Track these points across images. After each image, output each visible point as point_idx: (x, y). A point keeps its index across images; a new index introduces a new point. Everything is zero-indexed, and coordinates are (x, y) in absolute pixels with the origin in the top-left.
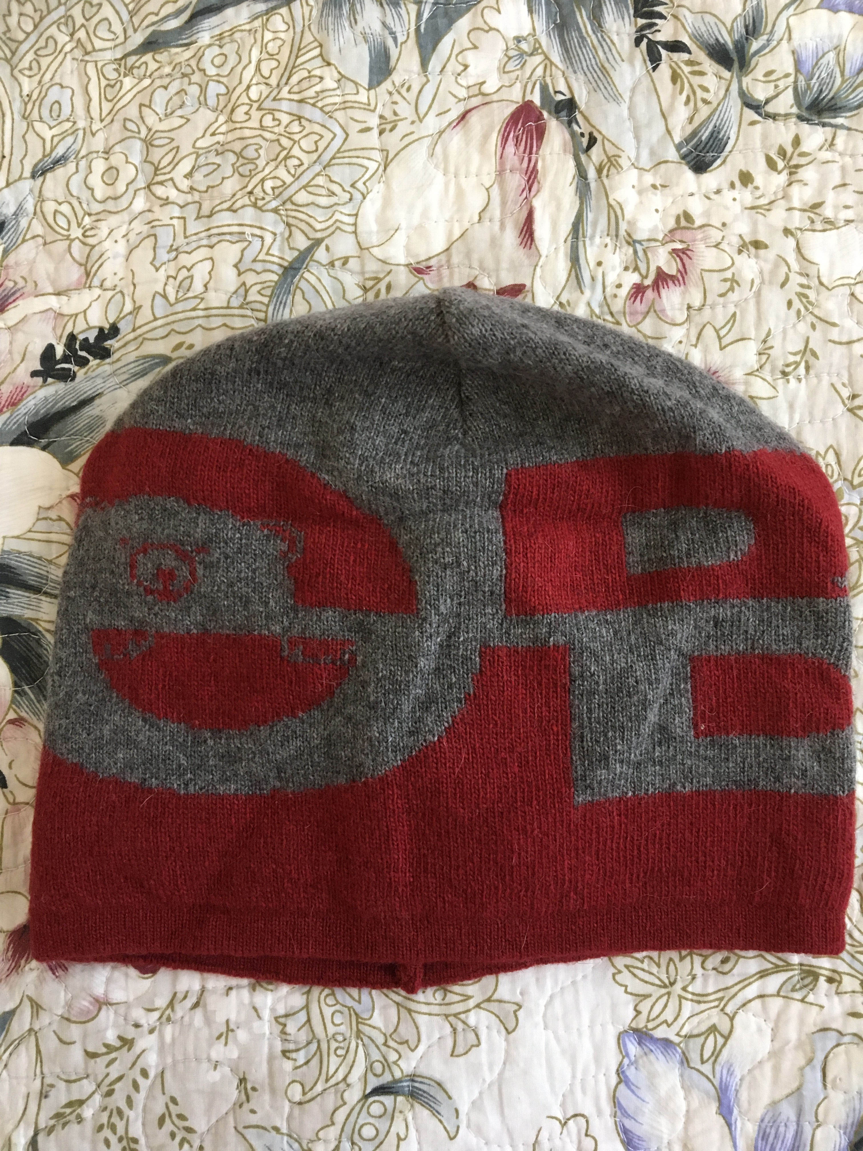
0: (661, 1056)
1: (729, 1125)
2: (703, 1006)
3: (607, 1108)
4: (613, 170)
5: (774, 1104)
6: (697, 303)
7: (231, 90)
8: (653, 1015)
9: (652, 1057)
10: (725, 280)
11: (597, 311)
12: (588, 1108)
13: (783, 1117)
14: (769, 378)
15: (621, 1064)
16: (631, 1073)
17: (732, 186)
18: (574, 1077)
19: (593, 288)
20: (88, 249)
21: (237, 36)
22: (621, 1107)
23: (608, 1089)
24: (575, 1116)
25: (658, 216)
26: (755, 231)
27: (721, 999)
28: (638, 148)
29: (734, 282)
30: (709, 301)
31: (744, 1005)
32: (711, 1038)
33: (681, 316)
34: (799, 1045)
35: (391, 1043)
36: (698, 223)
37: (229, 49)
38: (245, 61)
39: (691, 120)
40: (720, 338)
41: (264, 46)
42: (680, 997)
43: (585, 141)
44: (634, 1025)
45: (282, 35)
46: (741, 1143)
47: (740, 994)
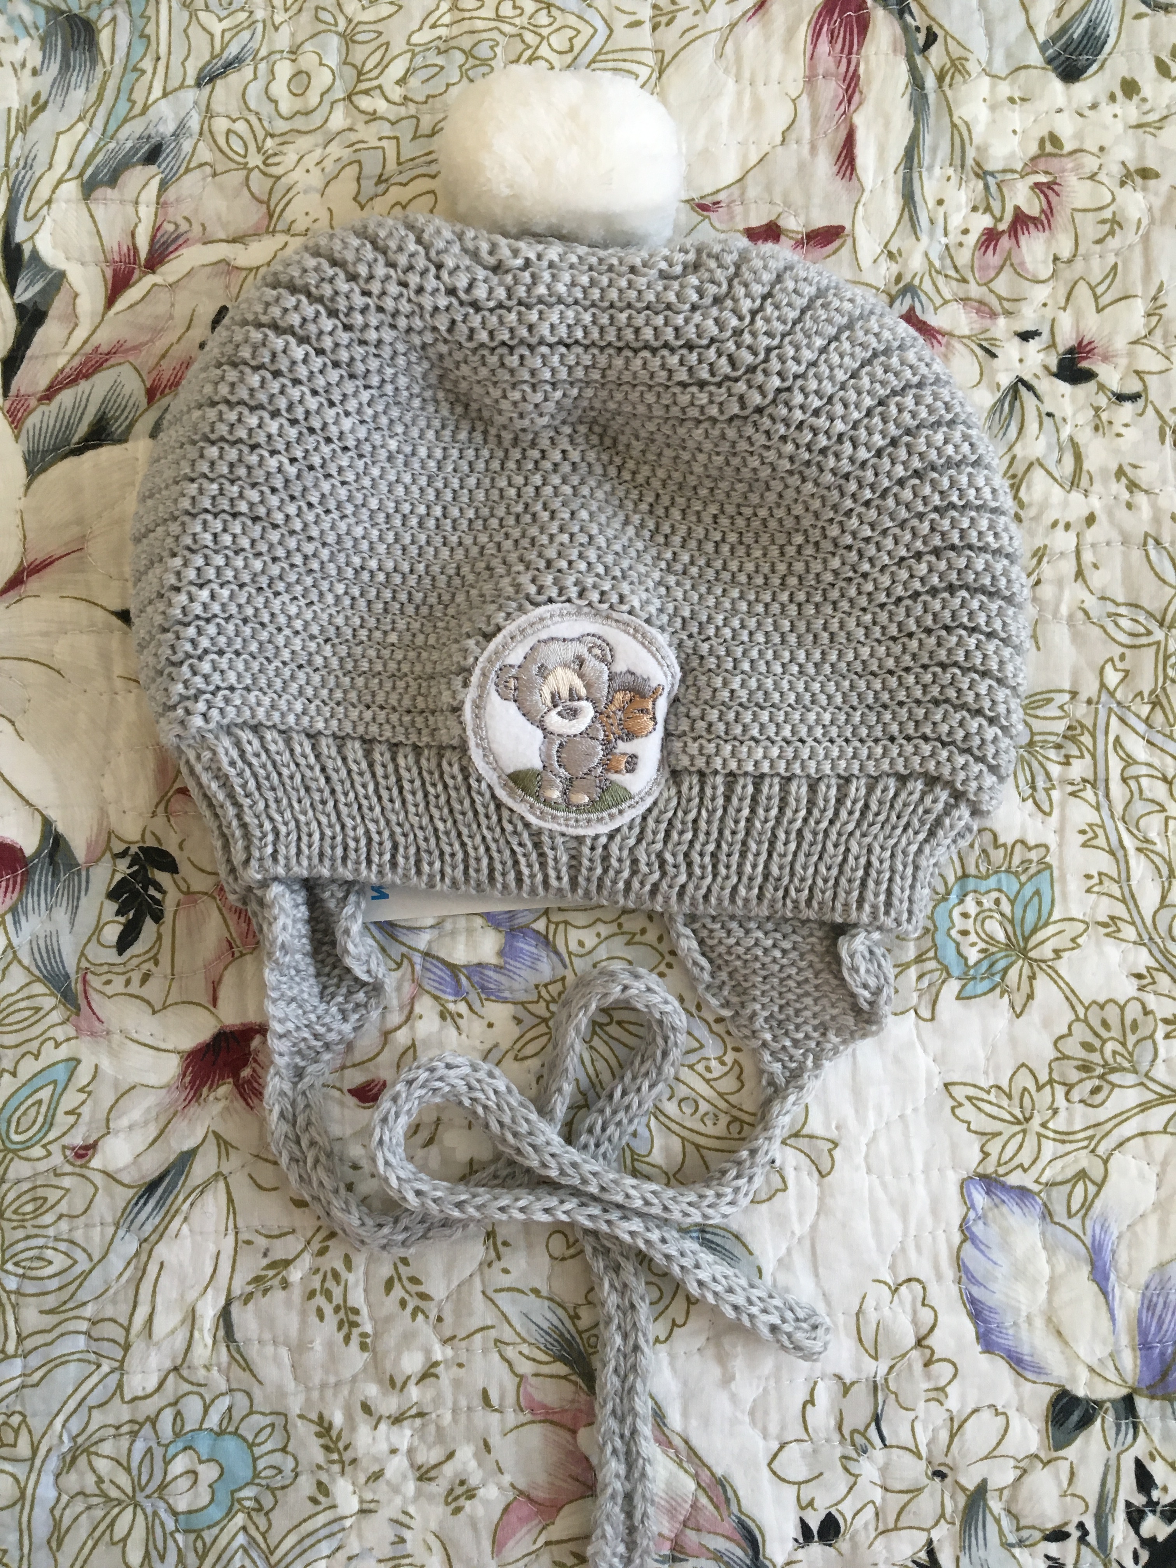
0: (1016, 1208)
1: (1105, 1293)
2: (1069, 1147)
3: (949, 1272)
4: (958, 78)
5: (1161, 1266)
6: (1066, 253)
8: (1005, 1157)
9: (1004, 1209)
10: (1103, 222)
11: (937, 264)
12: (923, 1270)
14: (1160, 347)
15: (965, 1219)
16: (978, 1229)
17: (1112, 98)
18: (905, 1234)
19: (932, 234)
20: (270, 182)
22: (967, 1271)
23: (950, 1247)
24: (909, 1280)
25: (1017, 139)
26: (1141, 155)
27: (1091, 1138)
28: (990, 49)
29: (1115, 224)
30: (1082, 250)
31: (1121, 1145)
32: (1080, 1187)
33: (1045, 272)
36: (1068, 147)
39: (1059, 12)
40: (1096, 298)
42: (1039, 1135)
43: (921, 38)
44: (980, 1170)
46: (1120, 1315)
47: (1115, 1132)
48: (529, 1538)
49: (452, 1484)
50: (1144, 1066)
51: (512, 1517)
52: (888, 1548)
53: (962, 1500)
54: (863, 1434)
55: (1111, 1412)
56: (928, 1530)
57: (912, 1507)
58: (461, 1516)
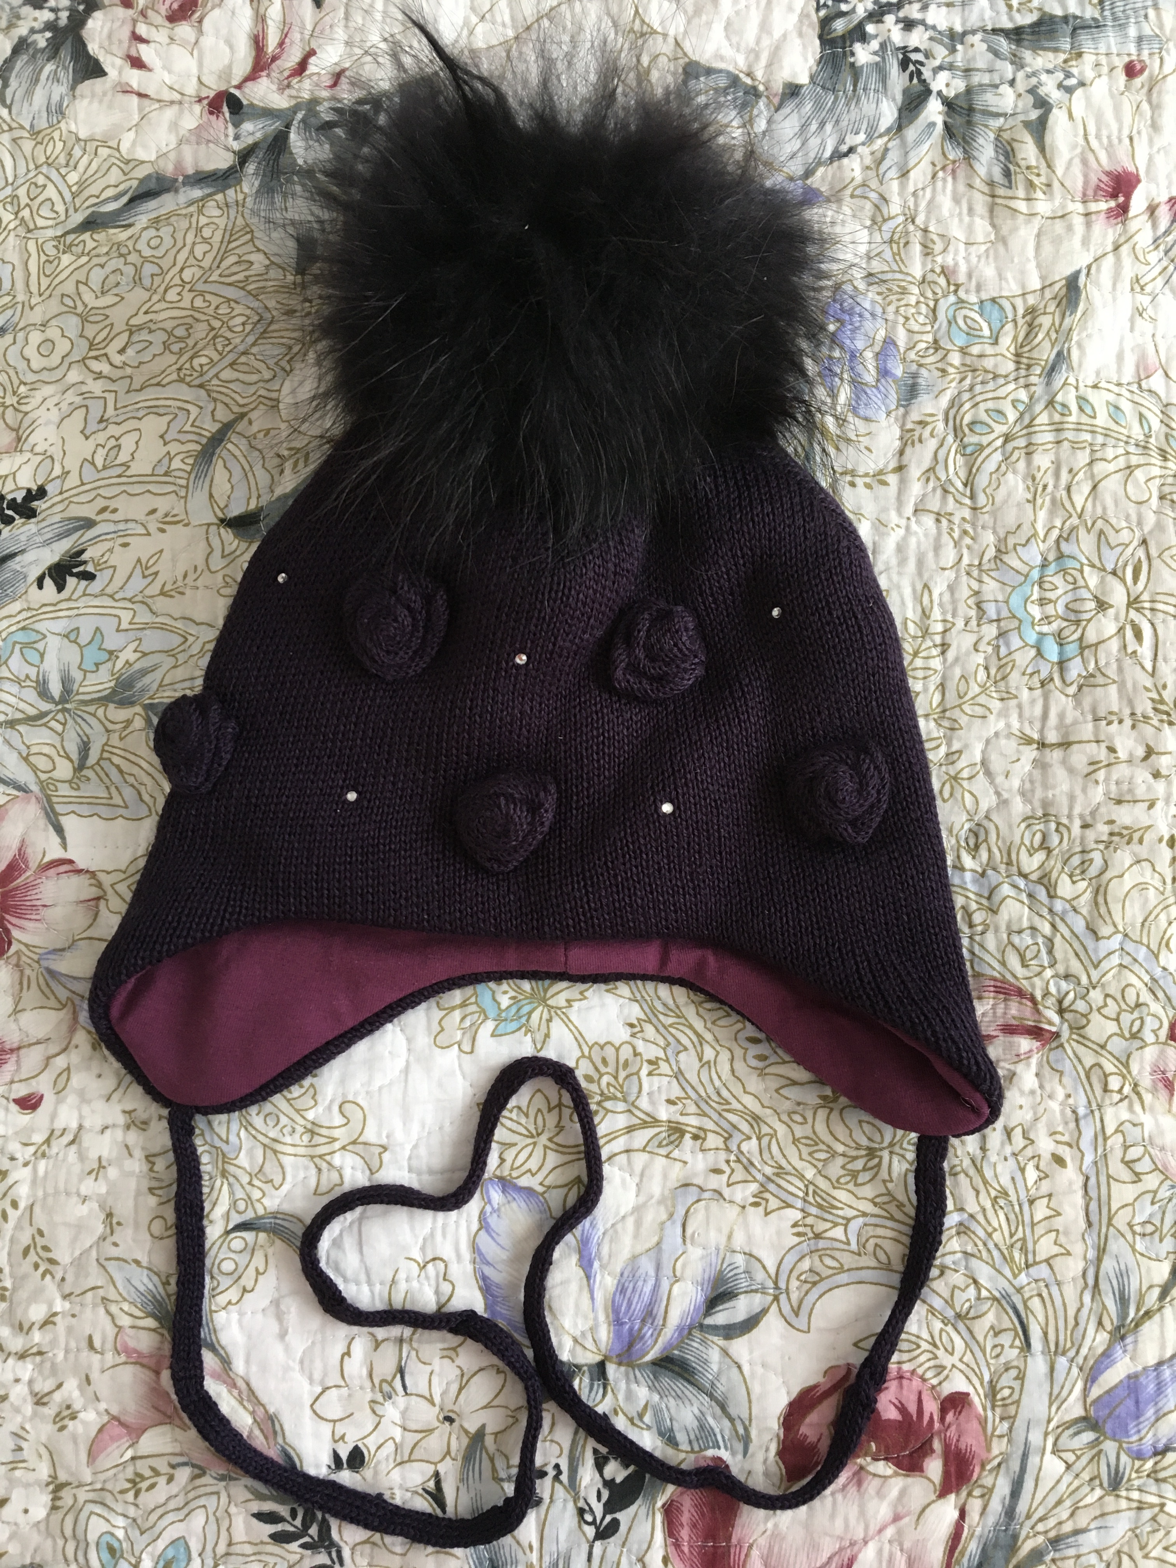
0: (524, 1208)
1: (588, 1277)
2: (568, 1160)
3: (467, 1255)
5: (634, 1258)
7: (165, 270)
8: (517, 1164)
9: (515, 1207)
12: (447, 1251)
13: (641, 1271)
15: (482, 1213)
16: (493, 1221)
18: (435, 1222)
20: (20, 415)
21: (173, 219)
22: (480, 1254)
23: (469, 1236)
24: (434, 1259)
31: (610, 1158)
34: (662, 1201)
35: (256, 1182)
37: (166, 231)
38: (180, 244)
41: (199, 230)
42: (546, 1149)
44: (498, 1176)
45: (216, 220)
46: (599, 1296)
47: (606, 1148)
48: (117, 1453)
49: (60, 1406)
50: (632, 1098)
51: (105, 1436)
52: (403, 1478)
53: (465, 1441)
54: (390, 1384)
55: (587, 1375)
56: (435, 1464)
57: (423, 1443)
58: (65, 1432)
